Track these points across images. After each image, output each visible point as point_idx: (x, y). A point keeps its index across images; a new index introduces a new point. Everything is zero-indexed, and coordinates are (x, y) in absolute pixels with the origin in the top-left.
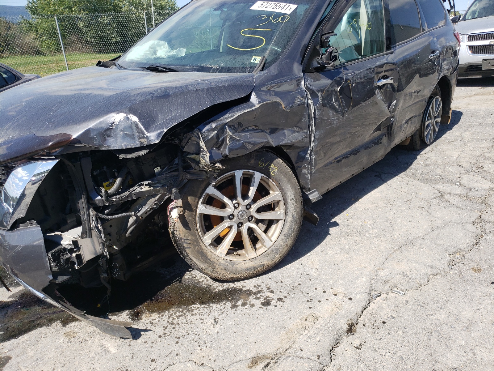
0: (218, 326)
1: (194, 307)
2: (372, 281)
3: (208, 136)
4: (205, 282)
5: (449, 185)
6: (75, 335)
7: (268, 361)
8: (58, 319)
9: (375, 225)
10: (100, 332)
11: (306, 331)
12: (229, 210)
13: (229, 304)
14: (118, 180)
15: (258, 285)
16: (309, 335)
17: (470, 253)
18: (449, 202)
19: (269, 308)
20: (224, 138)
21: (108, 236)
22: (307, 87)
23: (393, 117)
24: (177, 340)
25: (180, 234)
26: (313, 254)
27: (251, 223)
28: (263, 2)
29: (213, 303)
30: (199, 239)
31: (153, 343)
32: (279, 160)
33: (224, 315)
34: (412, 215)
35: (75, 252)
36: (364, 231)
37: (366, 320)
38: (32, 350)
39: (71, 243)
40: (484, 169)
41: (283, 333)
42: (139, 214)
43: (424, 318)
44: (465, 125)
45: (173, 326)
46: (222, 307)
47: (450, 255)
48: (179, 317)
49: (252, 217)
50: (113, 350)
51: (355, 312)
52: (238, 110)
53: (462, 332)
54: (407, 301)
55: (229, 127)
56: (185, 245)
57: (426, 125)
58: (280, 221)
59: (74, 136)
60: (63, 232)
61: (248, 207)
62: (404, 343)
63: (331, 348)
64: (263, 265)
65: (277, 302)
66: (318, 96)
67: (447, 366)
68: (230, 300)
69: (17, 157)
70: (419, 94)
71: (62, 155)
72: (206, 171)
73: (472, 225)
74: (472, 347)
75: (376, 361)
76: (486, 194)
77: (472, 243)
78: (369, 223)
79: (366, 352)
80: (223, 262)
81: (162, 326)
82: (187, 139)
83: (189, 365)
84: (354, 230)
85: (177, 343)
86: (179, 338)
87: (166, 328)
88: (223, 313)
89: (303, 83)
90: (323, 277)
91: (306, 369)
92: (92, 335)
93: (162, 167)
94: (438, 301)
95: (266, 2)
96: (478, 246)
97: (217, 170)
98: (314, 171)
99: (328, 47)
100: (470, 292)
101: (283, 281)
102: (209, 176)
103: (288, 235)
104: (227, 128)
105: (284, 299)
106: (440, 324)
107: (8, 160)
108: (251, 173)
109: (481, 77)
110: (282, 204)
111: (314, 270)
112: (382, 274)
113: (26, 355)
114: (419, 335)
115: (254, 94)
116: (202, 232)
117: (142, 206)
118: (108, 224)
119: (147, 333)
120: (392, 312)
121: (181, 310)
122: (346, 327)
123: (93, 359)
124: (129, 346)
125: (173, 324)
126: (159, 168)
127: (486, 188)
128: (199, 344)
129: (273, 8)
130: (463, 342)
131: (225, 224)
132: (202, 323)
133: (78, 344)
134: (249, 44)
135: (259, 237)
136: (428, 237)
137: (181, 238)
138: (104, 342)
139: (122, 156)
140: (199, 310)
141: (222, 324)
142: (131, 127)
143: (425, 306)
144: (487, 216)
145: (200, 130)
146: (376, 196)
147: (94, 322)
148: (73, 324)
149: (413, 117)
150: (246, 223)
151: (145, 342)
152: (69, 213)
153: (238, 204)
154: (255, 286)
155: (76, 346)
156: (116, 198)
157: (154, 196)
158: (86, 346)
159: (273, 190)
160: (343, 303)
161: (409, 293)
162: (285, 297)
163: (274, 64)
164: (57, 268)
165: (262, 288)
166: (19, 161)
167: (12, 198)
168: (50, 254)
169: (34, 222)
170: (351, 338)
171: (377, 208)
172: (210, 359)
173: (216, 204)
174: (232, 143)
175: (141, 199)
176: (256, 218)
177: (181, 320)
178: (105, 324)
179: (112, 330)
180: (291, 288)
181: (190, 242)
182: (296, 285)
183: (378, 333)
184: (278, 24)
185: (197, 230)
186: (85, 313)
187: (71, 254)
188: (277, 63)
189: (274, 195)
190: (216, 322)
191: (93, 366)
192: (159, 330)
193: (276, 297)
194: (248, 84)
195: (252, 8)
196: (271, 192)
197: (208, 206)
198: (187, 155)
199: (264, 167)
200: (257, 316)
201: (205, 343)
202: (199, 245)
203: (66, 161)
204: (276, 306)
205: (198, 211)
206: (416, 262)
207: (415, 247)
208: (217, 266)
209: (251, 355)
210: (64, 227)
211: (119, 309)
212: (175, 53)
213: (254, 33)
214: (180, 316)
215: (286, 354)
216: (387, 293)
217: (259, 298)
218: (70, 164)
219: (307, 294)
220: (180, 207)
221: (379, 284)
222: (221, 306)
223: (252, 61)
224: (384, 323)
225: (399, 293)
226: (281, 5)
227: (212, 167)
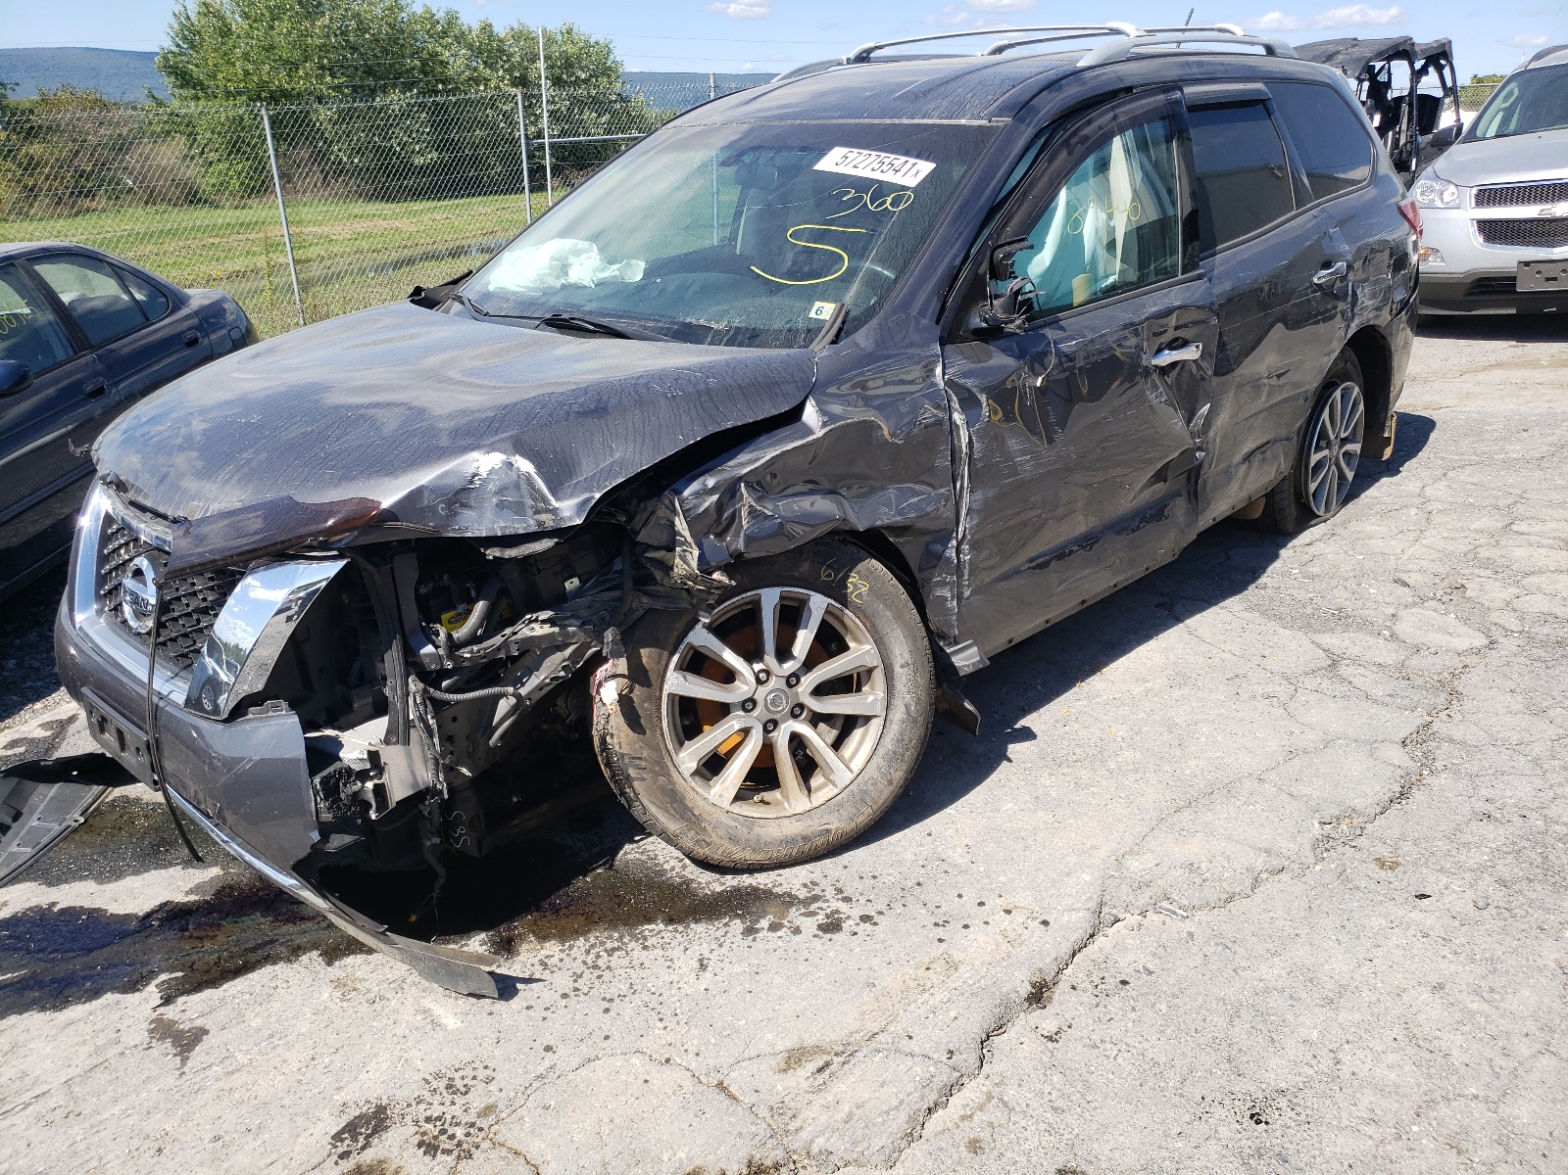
0: (708, 975)
1: (650, 931)
2: (1108, 882)
3: (695, 507)
4: (677, 870)
5: (1360, 635)
6: (359, 986)
7: (826, 1058)
8: (315, 946)
9: (1137, 739)
10: (418, 979)
11: (926, 995)
12: (743, 688)
13: (737, 926)
14: (480, 606)
15: (814, 883)
16: (931, 1003)
17: (1381, 820)
18: (1350, 683)
19: (837, 937)
20: (735, 511)
21: (448, 744)
22: (950, 380)
23: (1200, 449)
24: (606, 1005)
25: (620, 743)
26: (961, 810)
27: (800, 722)
28: (847, 150)
29: (697, 921)
30: (667, 760)
31: (547, 1009)
32: (874, 564)
33: (724, 950)
34: (1239, 715)
35: (372, 778)
36: (1105, 754)
37: (1080, 975)
38: (257, 1015)
39: (366, 756)
40: (1468, 594)
41: (867, 996)
42: (523, 691)
43: (1226, 976)
44: (1440, 462)
45: (598, 972)
46: (719, 933)
47: (1325, 823)
48: (610, 952)
49: (801, 706)
50: (451, 1022)
51: (1054, 956)
52: (771, 445)
53: (1317, 1010)
54: (1191, 935)
55: (748, 485)
56: (632, 772)
57: (1312, 464)
58: (874, 721)
59: (386, 504)
60: (343, 729)
61: (793, 680)
62: (1169, 1031)
63: (984, 1036)
64: (828, 831)
65: (857, 924)
66: (979, 403)
67: (1264, 1086)
68: (741, 917)
69: (255, 550)
70: (1283, 380)
71: (353, 548)
72: (688, 590)
73: (1399, 747)
74: (1334, 1046)
75: (1092, 1068)
76: (1457, 662)
77: (1390, 795)
78: (1121, 733)
79: (1071, 1050)
80: (725, 819)
81: (570, 973)
82: (647, 513)
83: (635, 1060)
84: (1078, 751)
85: (607, 1011)
86: (611, 1000)
87: (581, 976)
88: (721, 946)
89: (939, 370)
90: (982, 869)
91: (918, 1078)
92: (400, 985)
93: (583, 578)
94: (1270, 937)
95: (856, 151)
96: (1404, 802)
97: (716, 588)
98: (967, 594)
99: (1010, 277)
100: (1356, 917)
101: (876, 874)
102: (694, 602)
103: (894, 757)
104: (743, 489)
105: (877, 918)
106: (1267, 990)
107: (232, 557)
108: (801, 597)
109: (1513, 311)
110: (878, 676)
111: (959, 850)
112: (1134, 864)
113: (243, 1026)
114: (1207, 1013)
115: (813, 402)
116: (676, 742)
117: (529, 672)
118: (448, 714)
119: (534, 985)
120: (1149, 958)
121: (616, 935)
122: (1026, 989)
123: (404, 1040)
124: (491, 1014)
125: (596, 967)
126: (576, 581)
127: (1460, 649)
128: (660, 1016)
129: (873, 170)
130: (1315, 1033)
131: (734, 722)
132: (668, 967)
133: (366, 1005)
134: (806, 269)
135: (818, 759)
136: (1273, 776)
137: (623, 755)
138: (428, 1003)
139: (492, 553)
140: (663, 938)
141: (717, 970)
142: (517, 486)
143: (1236, 948)
144: (1448, 725)
145: (679, 492)
146: (1149, 663)
147: (406, 952)
148: (350, 960)
149: (1268, 442)
150: (784, 722)
151: (528, 1008)
152: (357, 686)
153: (768, 673)
154: (805, 885)
155: (361, 1009)
156: (471, 652)
157: (561, 648)
158: (387, 1010)
159: (856, 639)
160: (1026, 931)
161: (1199, 915)
162: (880, 913)
163: (867, 326)
164: (331, 815)
165: (823, 891)
166: (254, 559)
167: (226, 645)
168: (317, 780)
169: (284, 704)
170: (1036, 1016)
171: (1150, 695)
172: (686, 1051)
173: (712, 671)
174: (753, 525)
175: (530, 655)
176: (811, 710)
177: (616, 960)
178: (433, 959)
179: (450, 977)
180: (897, 893)
181: (643, 764)
182: (910, 884)
183: (1105, 1006)
184: (883, 215)
185: (662, 735)
186: (387, 930)
187: (363, 783)
188: (874, 322)
189: (860, 652)
190: (703, 967)
191: (405, 1055)
192: (562, 981)
193: (856, 913)
194: (797, 379)
195: (819, 167)
196: (851, 645)
197: (691, 677)
198: (646, 551)
199: (833, 581)
200: (806, 954)
201: (676, 1015)
202: (667, 775)
203: (362, 562)
204: (855, 934)
205: (666, 687)
206: (1229, 838)
207: (1233, 800)
208: (709, 828)
209: (784, 1044)
210: (346, 717)
211: (463, 928)
212: (617, 273)
213: (820, 236)
214: (614, 950)
215: (873, 1045)
216: (1143, 914)
217: (813, 914)
218: (370, 567)
219: (937, 907)
220: (623, 676)
221: (1125, 889)
222: (718, 928)
223: (812, 315)
224: (1124, 983)
225: (1174, 913)
226: (894, 162)
227: (704, 582)
